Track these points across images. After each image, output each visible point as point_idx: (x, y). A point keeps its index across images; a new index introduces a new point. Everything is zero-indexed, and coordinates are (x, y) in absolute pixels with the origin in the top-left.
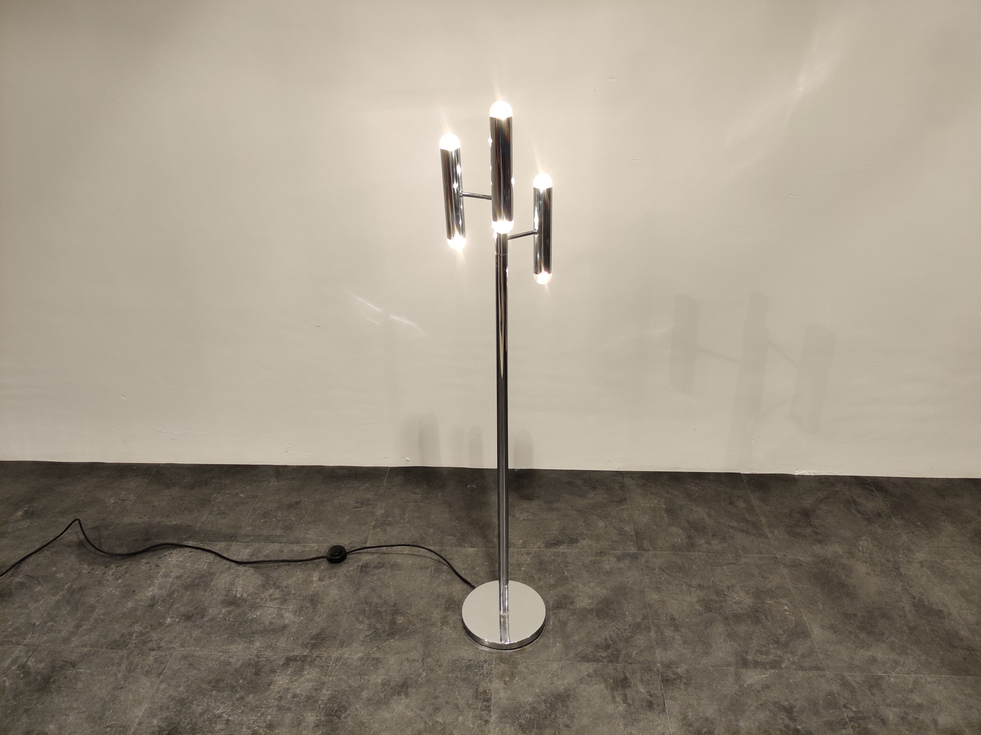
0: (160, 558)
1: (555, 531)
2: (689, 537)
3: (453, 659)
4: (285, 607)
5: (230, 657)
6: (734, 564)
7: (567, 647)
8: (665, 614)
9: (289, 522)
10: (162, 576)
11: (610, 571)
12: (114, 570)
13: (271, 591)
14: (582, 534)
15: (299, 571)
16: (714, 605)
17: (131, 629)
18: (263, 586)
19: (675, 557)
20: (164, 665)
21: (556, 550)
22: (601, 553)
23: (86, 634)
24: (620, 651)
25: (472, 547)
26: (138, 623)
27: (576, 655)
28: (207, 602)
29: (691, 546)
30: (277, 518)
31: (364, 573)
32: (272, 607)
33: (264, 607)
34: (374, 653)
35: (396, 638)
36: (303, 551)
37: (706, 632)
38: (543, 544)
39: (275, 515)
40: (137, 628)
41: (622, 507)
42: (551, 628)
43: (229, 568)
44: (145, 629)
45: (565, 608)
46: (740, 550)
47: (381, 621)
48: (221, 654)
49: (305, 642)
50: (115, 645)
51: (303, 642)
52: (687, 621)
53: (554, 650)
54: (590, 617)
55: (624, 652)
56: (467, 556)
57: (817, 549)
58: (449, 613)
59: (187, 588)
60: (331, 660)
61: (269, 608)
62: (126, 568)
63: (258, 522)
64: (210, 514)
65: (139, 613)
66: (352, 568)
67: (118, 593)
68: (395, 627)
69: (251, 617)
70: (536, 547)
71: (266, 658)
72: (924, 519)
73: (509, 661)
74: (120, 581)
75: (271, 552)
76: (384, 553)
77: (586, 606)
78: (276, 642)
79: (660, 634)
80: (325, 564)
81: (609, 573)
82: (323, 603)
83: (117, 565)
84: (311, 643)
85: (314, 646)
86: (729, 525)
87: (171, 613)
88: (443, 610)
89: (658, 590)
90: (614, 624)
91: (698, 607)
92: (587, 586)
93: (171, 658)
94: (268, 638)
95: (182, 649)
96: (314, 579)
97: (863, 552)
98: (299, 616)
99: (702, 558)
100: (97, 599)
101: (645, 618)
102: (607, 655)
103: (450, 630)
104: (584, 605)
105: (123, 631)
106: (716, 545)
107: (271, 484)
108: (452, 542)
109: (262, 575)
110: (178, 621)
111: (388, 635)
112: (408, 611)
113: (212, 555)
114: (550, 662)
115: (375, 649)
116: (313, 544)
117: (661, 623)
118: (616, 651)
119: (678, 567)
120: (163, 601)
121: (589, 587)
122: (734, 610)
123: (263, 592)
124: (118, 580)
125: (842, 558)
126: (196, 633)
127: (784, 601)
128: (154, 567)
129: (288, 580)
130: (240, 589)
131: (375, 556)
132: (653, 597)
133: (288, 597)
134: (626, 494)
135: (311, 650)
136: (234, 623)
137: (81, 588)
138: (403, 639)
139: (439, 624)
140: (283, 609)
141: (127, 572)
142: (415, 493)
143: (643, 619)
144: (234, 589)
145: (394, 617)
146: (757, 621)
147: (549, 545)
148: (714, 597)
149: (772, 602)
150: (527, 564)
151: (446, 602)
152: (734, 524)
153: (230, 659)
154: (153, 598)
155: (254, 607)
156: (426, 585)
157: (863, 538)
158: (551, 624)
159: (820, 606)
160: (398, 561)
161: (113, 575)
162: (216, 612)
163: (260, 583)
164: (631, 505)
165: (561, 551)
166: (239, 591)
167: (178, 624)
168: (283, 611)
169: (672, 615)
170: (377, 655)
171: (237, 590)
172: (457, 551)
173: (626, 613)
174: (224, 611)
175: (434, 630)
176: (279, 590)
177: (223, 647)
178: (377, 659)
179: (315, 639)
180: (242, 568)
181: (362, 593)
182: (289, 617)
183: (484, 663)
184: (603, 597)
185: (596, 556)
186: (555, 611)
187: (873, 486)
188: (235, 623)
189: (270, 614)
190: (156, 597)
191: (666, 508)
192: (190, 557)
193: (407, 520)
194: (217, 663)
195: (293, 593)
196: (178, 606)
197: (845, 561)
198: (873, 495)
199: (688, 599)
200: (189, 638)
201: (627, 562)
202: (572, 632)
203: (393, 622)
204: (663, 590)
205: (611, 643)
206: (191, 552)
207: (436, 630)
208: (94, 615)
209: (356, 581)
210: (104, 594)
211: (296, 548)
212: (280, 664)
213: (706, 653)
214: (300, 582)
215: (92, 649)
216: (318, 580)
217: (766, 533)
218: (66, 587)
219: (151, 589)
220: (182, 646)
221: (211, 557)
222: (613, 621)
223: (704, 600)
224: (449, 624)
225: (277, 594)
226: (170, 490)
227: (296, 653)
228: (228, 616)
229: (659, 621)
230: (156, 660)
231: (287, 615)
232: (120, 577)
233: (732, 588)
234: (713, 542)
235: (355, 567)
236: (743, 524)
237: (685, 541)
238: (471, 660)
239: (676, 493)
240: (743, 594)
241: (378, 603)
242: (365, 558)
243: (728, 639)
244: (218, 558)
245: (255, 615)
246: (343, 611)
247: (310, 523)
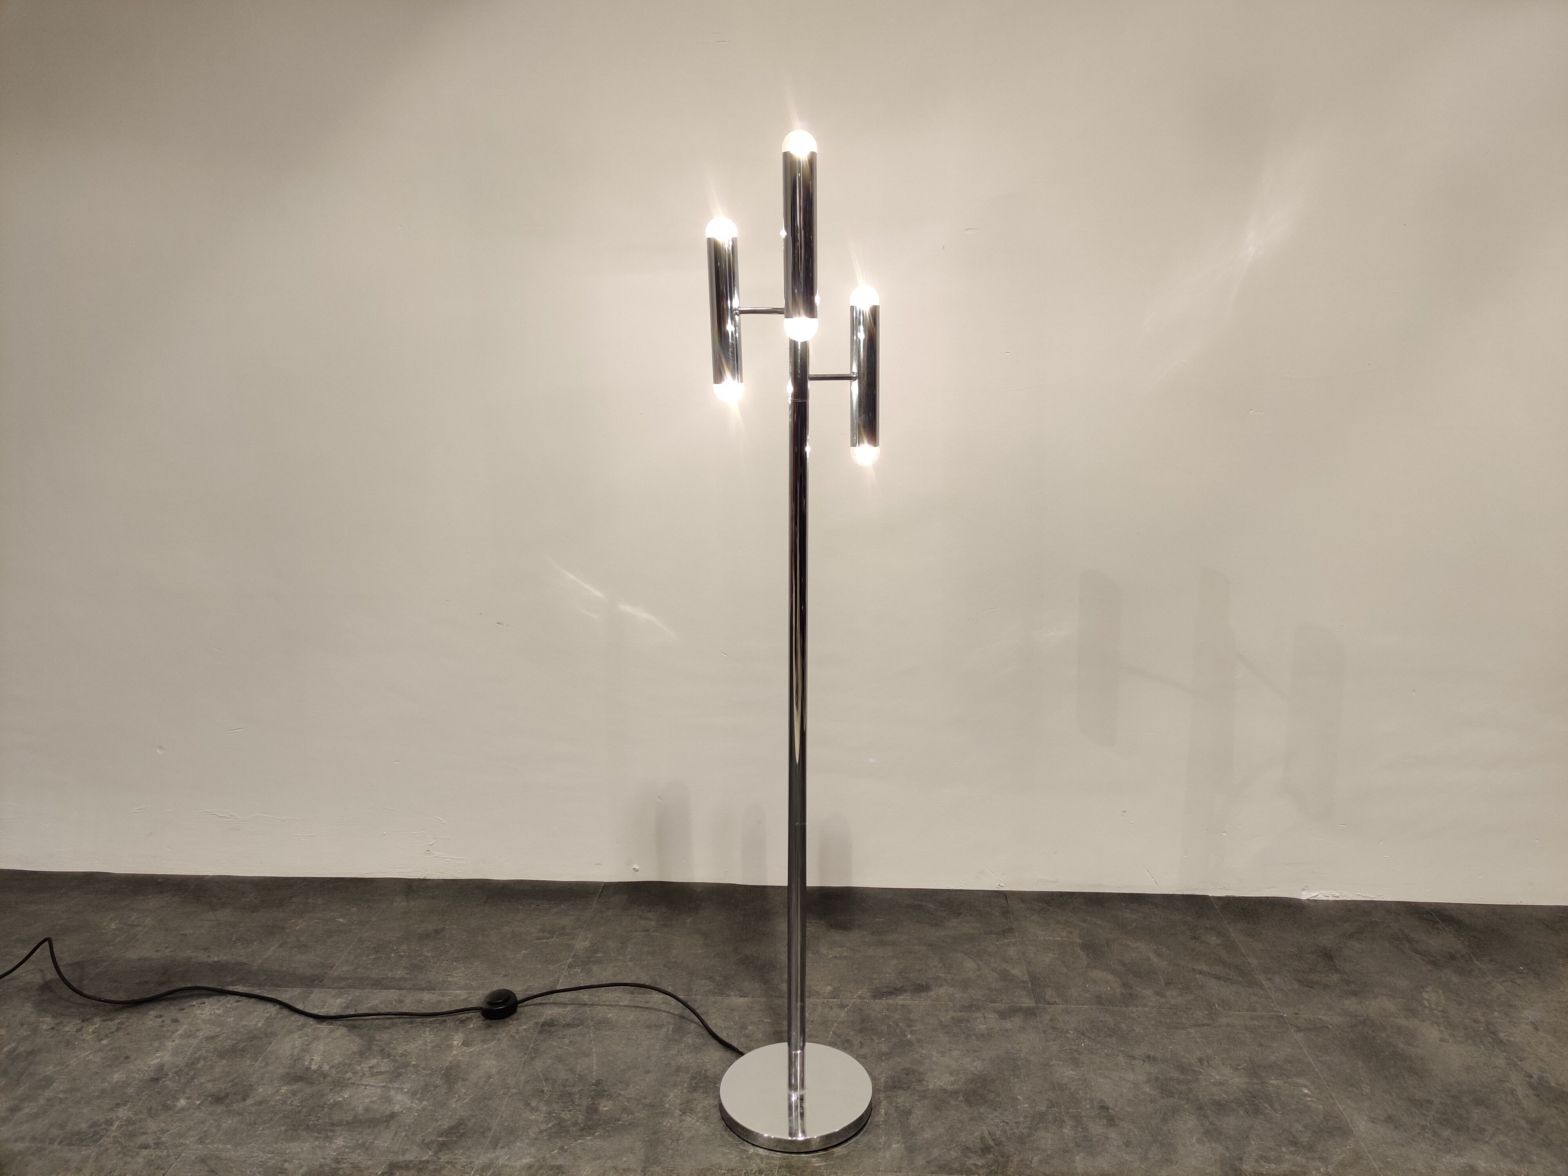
0: (183, 1009)
1: (890, 974)
2: (1125, 985)
3: (701, 1167)
4: (396, 1085)
5: (285, 1161)
6: (1208, 1025)
7: (911, 1150)
8: (1088, 1099)
9: (419, 958)
10: (181, 1036)
11: (988, 1034)
12: (97, 1026)
13: (374, 1062)
14: (936, 979)
15: (429, 1031)
16: (1177, 1086)
17: (112, 1115)
18: (361, 1053)
19: (1101, 1014)
20: (163, 1172)
21: (891, 1001)
22: (971, 1007)
23: (27, 1122)
24: (1009, 1157)
25: (742, 996)
26: (125, 1104)
27: (928, 1162)
28: (255, 1076)
29: (1130, 998)
30: (398, 952)
31: (546, 1034)
32: (372, 1086)
33: (358, 1085)
34: (553, 1157)
35: (596, 1134)
36: (439, 1002)
37: (1165, 1128)
38: (868, 992)
39: (397, 949)
40: (123, 1113)
41: (1006, 941)
42: (882, 1119)
43: (303, 1026)
44: (137, 1114)
45: (908, 1088)
46: (1217, 1006)
47: (571, 1108)
48: (269, 1156)
49: (427, 1141)
50: (78, 1139)
51: (424, 1140)
52: (1130, 1110)
53: (888, 1154)
54: (953, 1102)
55: (1016, 1159)
56: (733, 1010)
57: (1351, 1004)
58: (695, 1095)
59: (222, 1055)
60: (473, 1169)
61: (367, 1087)
62: (119, 1023)
63: (364, 958)
64: (281, 946)
65: (130, 1090)
66: (524, 1027)
67: (98, 1060)
68: (596, 1117)
69: (332, 1100)
70: (855, 997)
71: (352, 1163)
72: (1529, 962)
73: (804, 1171)
74: (104, 1042)
75: (381, 1003)
76: (585, 1005)
77: (945, 1086)
78: (374, 1139)
79: (1081, 1130)
80: (476, 1022)
81: (987, 1036)
82: (467, 1080)
83: (104, 1018)
84: (438, 1141)
85: (443, 1146)
86: (1194, 969)
87: (188, 1091)
88: (685, 1091)
89: (1075, 1062)
90: (996, 1113)
91: (1148, 1090)
92: (948, 1055)
93: (178, 1160)
94: (359, 1134)
95: (200, 1146)
96: (455, 1043)
97: (1432, 1009)
98: (421, 1100)
99: (1150, 1016)
100: (58, 1068)
101: (1052, 1105)
102: (985, 1163)
103: (697, 1121)
104: (942, 1084)
105: (96, 1118)
106: (1173, 997)
107: (395, 904)
108: (706, 988)
109: (361, 1036)
110: (199, 1104)
111: (582, 1130)
112: (622, 1092)
113: (274, 1006)
114: (880, 1173)
115: (555, 1151)
116: (458, 992)
117: (1083, 1114)
118: (1002, 1157)
119: (1108, 1029)
120: (177, 1073)
121: (950, 1057)
122: (1213, 1095)
123: (360, 1063)
124: (102, 1039)
125: (1397, 1018)
126: (228, 1123)
127: (1302, 1081)
128: (168, 1022)
129: (407, 1045)
130: (317, 1058)
131: (569, 1008)
132: (1067, 1073)
133: (404, 1070)
134: (1012, 923)
135: (436, 1154)
136: (300, 1108)
137: (32, 1053)
138: (610, 1136)
139: (677, 1112)
140: (393, 1088)
141: (121, 1028)
142: (647, 919)
143: (1050, 1108)
144: (307, 1057)
145: (596, 1102)
146: (1257, 1111)
147: (878, 994)
148: (1175, 1074)
149: (1279, 1082)
150: (839, 1022)
151: (693, 1078)
152: (1204, 967)
153: (286, 1165)
154: (161, 1067)
155: (340, 1084)
156: (657, 1052)
157: (1429, 989)
158: (883, 1113)
159: (1367, 1089)
160: (609, 1015)
161: (94, 1033)
162: (270, 1091)
163: (354, 1047)
164: (1022, 939)
165: (901, 1002)
166: (315, 1060)
167: (199, 1108)
168: (392, 1092)
169: (1102, 1101)
170: (560, 1162)
171: (313, 1059)
172: (715, 1003)
173: (1019, 1097)
174: (284, 1090)
175: (667, 1123)
176: (388, 1060)
177: (274, 1146)
178: (560, 1167)
179: (446, 1136)
180: (325, 1027)
181: (539, 1065)
182: (401, 1100)
183: (757, 1174)
184: (976, 1072)
185: (961, 1011)
186: (889, 1093)
187: (1436, 915)
188: (302, 1109)
189: (368, 1096)
190: (166, 1067)
191: (1082, 944)
192: (234, 1009)
193: (629, 956)
194: (261, 1169)
195: (414, 1065)
196: (203, 1081)
197: (1402, 1021)
198: (1437, 929)
199: (1131, 1077)
200: (214, 1131)
201: (1017, 1020)
202: (920, 1126)
203: (593, 1110)
204: (1083, 1063)
205: (992, 1143)
206: (238, 1001)
207: (671, 1121)
208: (48, 1093)
209: (531, 1045)
210: (74, 1060)
211: (426, 996)
213: (1167, 1160)
214: (429, 1048)
215: (33, 1145)
216: (462, 1044)
217: (1260, 981)
218: (6, 1049)
219: (158, 1055)
220: (201, 1141)
221: (273, 1009)
222: (995, 1110)
223: (1157, 1079)
224: (695, 1112)
225: (385, 1065)
226: (216, 912)
227: (408, 1157)
228: (290, 1098)
229: (1079, 1110)
230: (150, 1163)
231: (399, 1097)
232: (107, 1036)
233: (1208, 1062)
234: (1169, 993)
235: (531, 1024)
236: (1219, 967)
237: (1118, 991)
238: (733, 1170)
239: (1099, 922)
240: (1227, 1071)
241: (567, 1080)
242: (549, 1012)
243: (1205, 1139)
244: (285, 1012)
245: (340, 1096)
246: (502, 1092)
247: (456, 960)
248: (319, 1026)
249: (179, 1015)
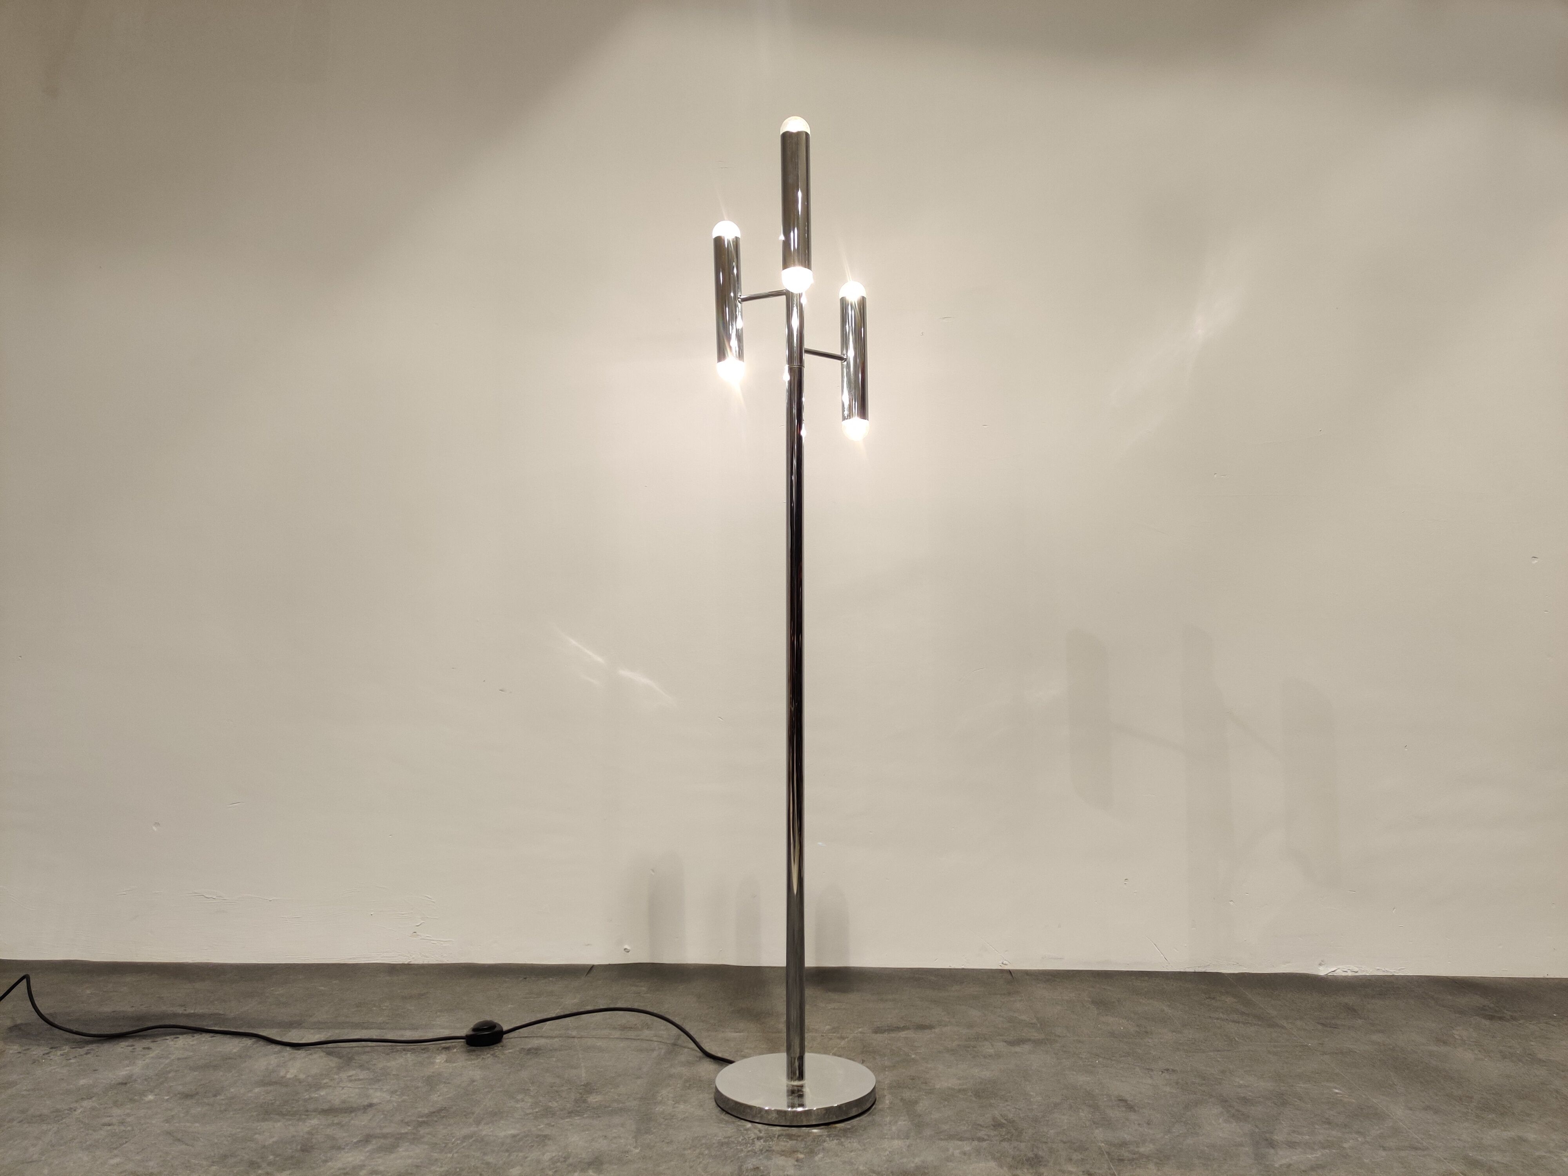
0: (154, 1041)
1: (891, 1018)
2: (1139, 1026)
3: (696, 1136)
4: (375, 1087)
5: (256, 1134)
6: (1228, 1050)
7: (919, 1125)
8: (1105, 1095)
9: (402, 1010)
10: (152, 1058)
11: (996, 1055)
12: (65, 1051)
13: (352, 1073)
14: (940, 1021)
15: (411, 1054)
16: (1199, 1088)
17: (75, 1105)
18: (339, 1068)
19: (1115, 1043)
20: (126, 1140)
21: (893, 1035)
22: (977, 1038)
24: (1023, 1130)
25: (737, 1032)
26: (90, 1098)
27: (937, 1133)
28: (227, 1082)
29: (1144, 1034)
30: (380, 1007)
31: (531, 1056)
32: (350, 1088)
33: (335, 1087)
34: (540, 1130)
35: (585, 1116)
36: (422, 1036)
37: (1188, 1113)
38: (869, 1029)
40: (88, 1104)
41: (1012, 999)
42: (887, 1106)
43: (279, 1052)
44: (102, 1105)
45: (914, 1087)
46: (1236, 1039)
47: (558, 1100)
48: (239, 1130)
49: (407, 1120)
50: (38, 1119)
51: (403, 1120)
52: (1150, 1102)
53: (894, 1128)
54: (961, 1097)
55: (1031, 1131)
57: (1378, 1038)
58: (689, 1090)
59: (193, 1069)
60: (454, 1137)
61: (345, 1089)
62: (87, 1049)
63: (345, 1010)
64: (259, 1003)
65: (96, 1090)
66: (509, 1051)
67: (64, 1072)
68: (584, 1105)
69: (307, 1096)
70: (855, 1033)
71: (326, 1135)
73: (805, 1138)
74: (72, 1061)
76: (574, 1037)
77: (953, 1087)
78: (350, 1120)
79: (1099, 1114)
80: (460, 1046)
82: (449, 1083)
84: (418, 1121)
85: (423, 1124)
86: (1211, 1017)
87: (157, 1091)
88: (678, 1089)
89: (1090, 1072)
90: (1008, 1103)
91: (1168, 1089)
92: (954, 1068)
93: (142, 1133)
94: (335, 1117)
95: (167, 1125)
96: (438, 1061)
97: (1464, 1041)
98: (401, 1095)
99: (1167, 1045)
100: (22, 1076)
101: (1067, 1098)
102: (997, 1134)
103: (691, 1107)
104: (949, 1085)
105: (58, 1107)
106: (1191, 1033)
107: (378, 979)
109: (340, 1056)
110: (168, 1099)
111: (570, 1113)
112: (612, 1090)
113: (250, 1040)
114: (886, 1139)
115: (542, 1126)
116: (441, 1030)
117: (1100, 1104)
118: (1016, 1130)
119: (1124, 1052)
120: (145, 1080)
121: (957, 1069)
123: (337, 1074)
124: (70, 1059)
125: (1427, 1046)
126: (197, 1110)
127: (1331, 1085)
128: (139, 1049)
129: (388, 1063)
130: (293, 1071)
131: (556, 1039)
132: (1081, 1079)
133: (384, 1078)
134: (1018, 988)
135: (416, 1128)
136: (273, 1101)
138: (599, 1117)
139: (670, 1102)
140: (372, 1088)
141: (90, 1053)
142: (637, 986)
143: (1064, 1100)
144: (283, 1070)
145: (585, 1096)
146: (1286, 1103)
147: (879, 1031)
148: (1196, 1080)
149: (1308, 1085)
151: (687, 1081)
152: (1221, 1016)
153: (256, 1136)
154: (130, 1076)
155: (316, 1087)
156: (648, 1066)
157: (1460, 1028)
158: (887, 1096)
159: (1401, 1090)
160: (598, 1043)
161: (61, 1056)
162: (243, 1091)
163: (332, 1064)
164: (1029, 998)
165: (904, 1036)
166: (291, 1072)
167: (167, 1101)
168: (371, 1091)
169: (1120, 1096)
170: (547, 1132)
172: (709, 1035)
173: (1031, 1093)
174: (257, 1090)
175: (659, 1109)
176: (367, 1071)
177: (245, 1124)
178: (546, 1136)
179: (427, 1117)
180: (301, 1053)
181: (524, 1074)
182: (379, 1096)
183: (755, 1141)
184: (985, 1078)
185: (967, 1041)
186: (894, 1092)
187: (1460, 985)
188: (275, 1102)
189: (345, 1094)
190: (134, 1077)
191: (1092, 1001)
194: (230, 1139)
195: (395, 1074)
196: (172, 1085)
197: (1433, 1048)
198: (1462, 992)
199: (1149, 1081)
200: (182, 1115)
201: (1027, 1047)
202: (927, 1111)
203: (582, 1100)
204: (1098, 1073)
205: (1004, 1122)
207: (664, 1108)
208: (11, 1091)
209: (518, 1062)
210: (39, 1071)
212: (352, 1141)
213: (1192, 1133)
214: (410, 1065)
216: (445, 1062)
217: (1281, 1024)
219: (128, 1069)
220: (168, 1121)
221: (249, 1042)
222: (1007, 1101)
223: (1177, 1083)
225: (364, 1075)
226: (194, 984)
227: (386, 1130)
228: (263, 1095)
229: (1096, 1102)
230: (112, 1135)
232: (73, 1058)
233: (1231, 1073)
234: (1185, 1031)
236: (1237, 1016)
237: (1132, 1029)
238: (729, 1137)
239: (1108, 988)
240: (1252, 1078)
241: (555, 1083)
243: (1232, 1120)
244: (262, 1043)
245: (317, 1094)
246: (486, 1090)
247: (441, 1011)
248: (295, 1051)
249: (151, 1045)
